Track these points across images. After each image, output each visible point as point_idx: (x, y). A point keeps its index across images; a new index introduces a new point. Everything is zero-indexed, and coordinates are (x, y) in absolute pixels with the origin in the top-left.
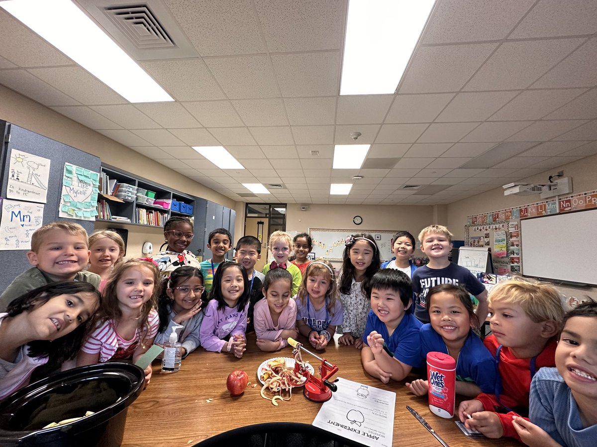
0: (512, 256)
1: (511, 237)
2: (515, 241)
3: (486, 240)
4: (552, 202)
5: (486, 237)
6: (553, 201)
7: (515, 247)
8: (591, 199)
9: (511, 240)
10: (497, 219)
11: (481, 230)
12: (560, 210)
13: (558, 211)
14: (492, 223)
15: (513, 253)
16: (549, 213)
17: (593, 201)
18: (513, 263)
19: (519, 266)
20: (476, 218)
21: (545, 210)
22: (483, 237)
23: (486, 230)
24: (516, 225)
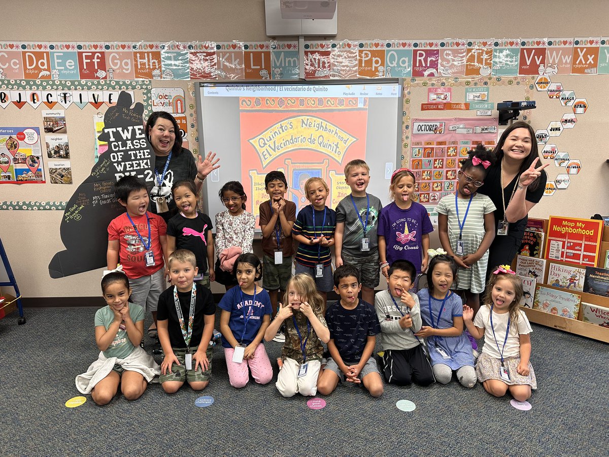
3: (53, 140)
4: (287, 49)
5: (49, 130)
6: (289, 46)
8: (371, 60)
10: (101, 74)
11: (19, 104)
12: (308, 74)
13: (302, 75)
14: (75, 85)
16: (278, 78)
17: (374, 65)
21: (268, 67)
22: (37, 130)
23: (50, 104)
24: (178, 99)
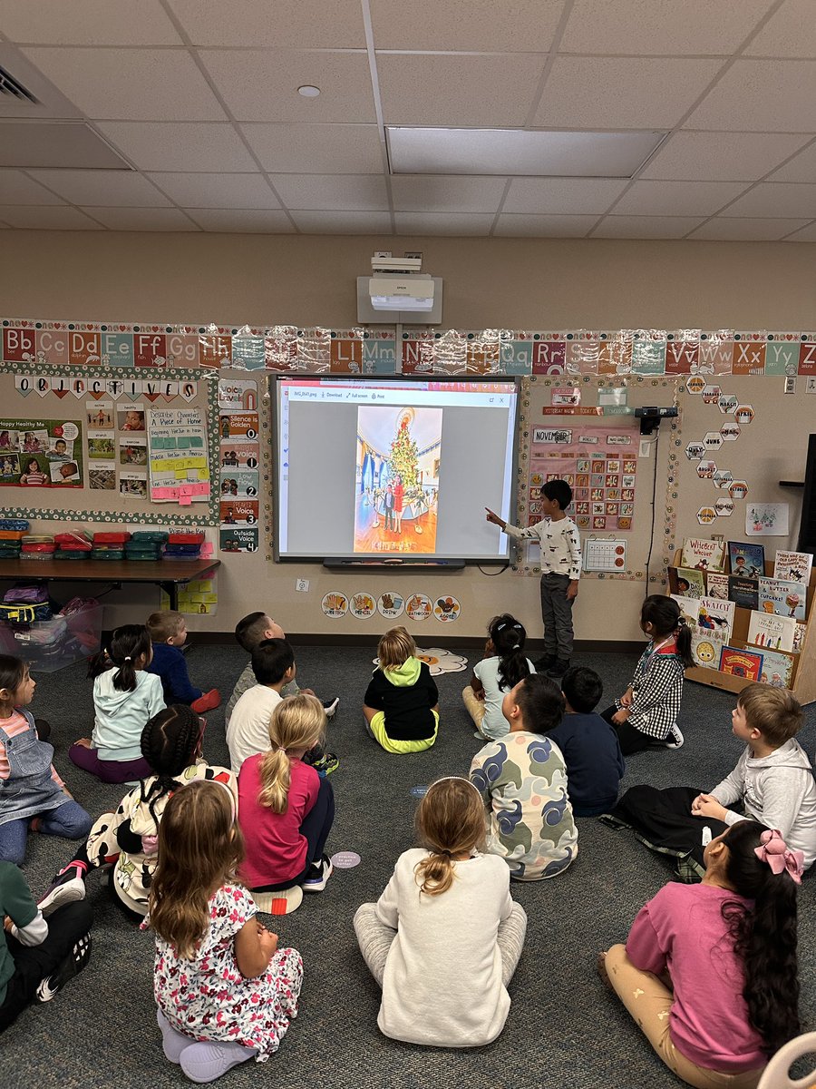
0: (228, 497)
1: (226, 431)
2: (243, 447)
4: (382, 339)
6: (384, 335)
7: (243, 467)
8: (482, 354)
9: (224, 442)
10: (160, 360)
11: (61, 393)
12: (406, 368)
13: (399, 370)
14: (128, 373)
15: (233, 487)
16: (369, 372)
17: (486, 359)
18: (229, 520)
19: (256, 531)
20: (30, 334)
21: (358, 360)
23: (97, 395)
24: (250, 393)
